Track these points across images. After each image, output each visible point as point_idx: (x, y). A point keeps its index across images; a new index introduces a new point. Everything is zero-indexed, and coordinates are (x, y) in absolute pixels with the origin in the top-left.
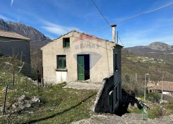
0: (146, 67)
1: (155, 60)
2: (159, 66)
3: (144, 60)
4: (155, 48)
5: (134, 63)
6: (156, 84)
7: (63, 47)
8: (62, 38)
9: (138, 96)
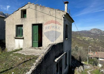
0: (88, 43)
1: (93, 39)
2: (96, 43)
3: (87, 39)
4: (93, 32)
5: (81, 41)
6: (94, 54)
7: (21, 18)
8: (20, 10)
9: (83, 61)
